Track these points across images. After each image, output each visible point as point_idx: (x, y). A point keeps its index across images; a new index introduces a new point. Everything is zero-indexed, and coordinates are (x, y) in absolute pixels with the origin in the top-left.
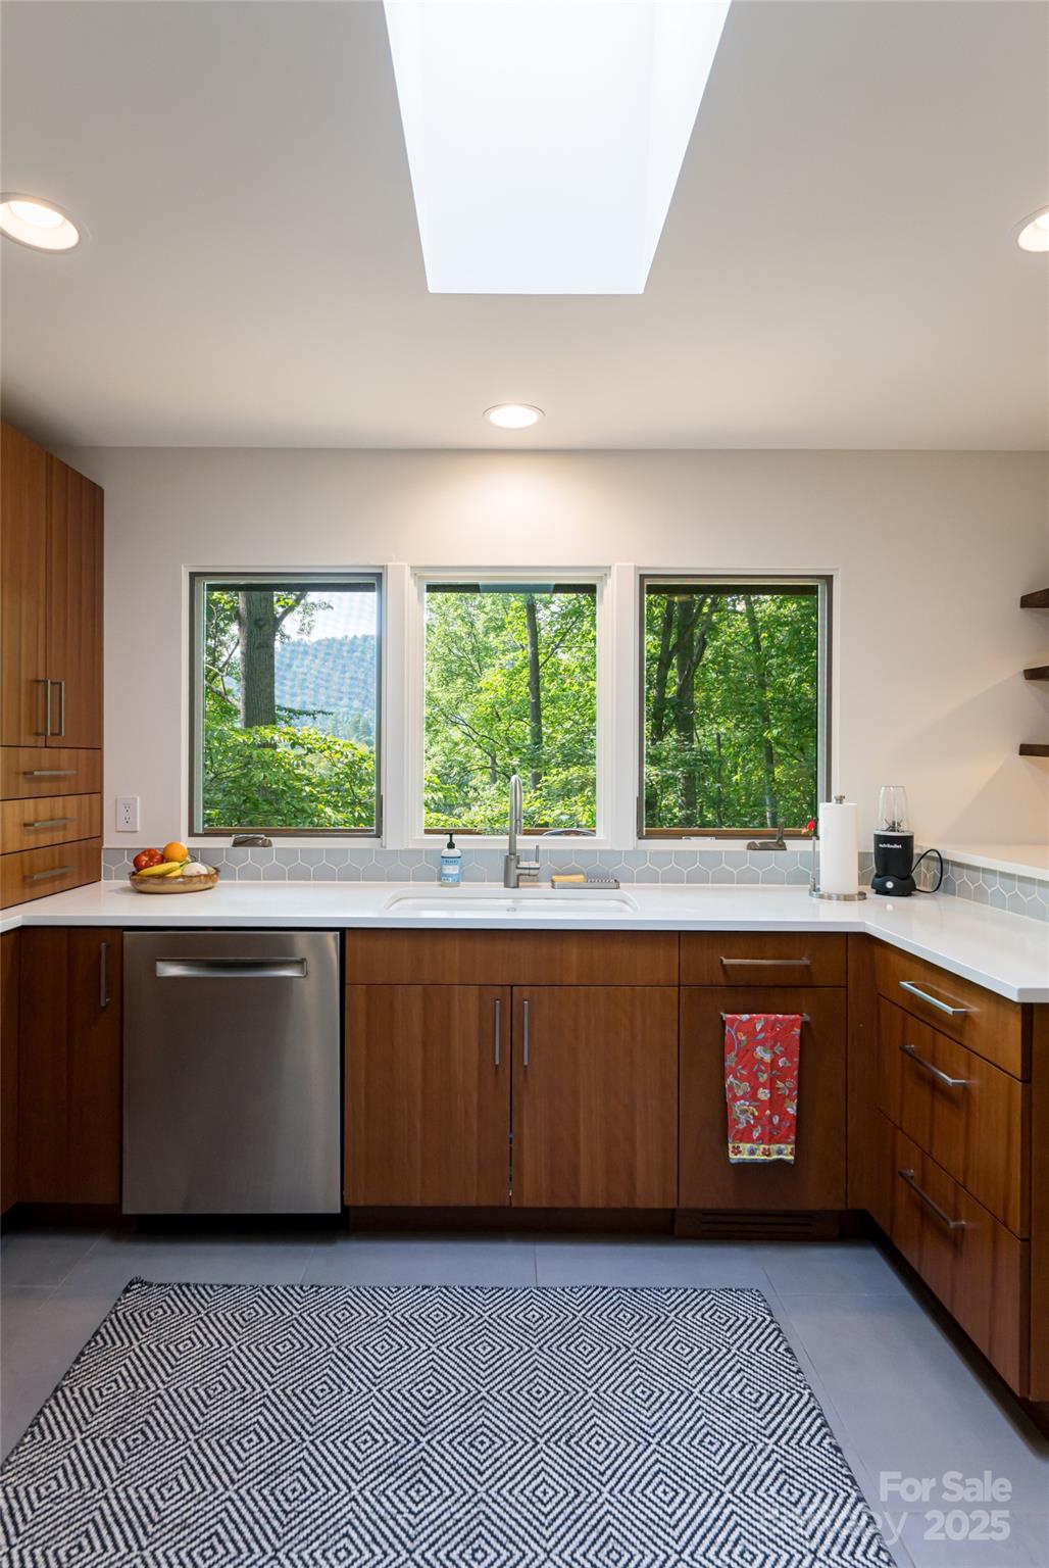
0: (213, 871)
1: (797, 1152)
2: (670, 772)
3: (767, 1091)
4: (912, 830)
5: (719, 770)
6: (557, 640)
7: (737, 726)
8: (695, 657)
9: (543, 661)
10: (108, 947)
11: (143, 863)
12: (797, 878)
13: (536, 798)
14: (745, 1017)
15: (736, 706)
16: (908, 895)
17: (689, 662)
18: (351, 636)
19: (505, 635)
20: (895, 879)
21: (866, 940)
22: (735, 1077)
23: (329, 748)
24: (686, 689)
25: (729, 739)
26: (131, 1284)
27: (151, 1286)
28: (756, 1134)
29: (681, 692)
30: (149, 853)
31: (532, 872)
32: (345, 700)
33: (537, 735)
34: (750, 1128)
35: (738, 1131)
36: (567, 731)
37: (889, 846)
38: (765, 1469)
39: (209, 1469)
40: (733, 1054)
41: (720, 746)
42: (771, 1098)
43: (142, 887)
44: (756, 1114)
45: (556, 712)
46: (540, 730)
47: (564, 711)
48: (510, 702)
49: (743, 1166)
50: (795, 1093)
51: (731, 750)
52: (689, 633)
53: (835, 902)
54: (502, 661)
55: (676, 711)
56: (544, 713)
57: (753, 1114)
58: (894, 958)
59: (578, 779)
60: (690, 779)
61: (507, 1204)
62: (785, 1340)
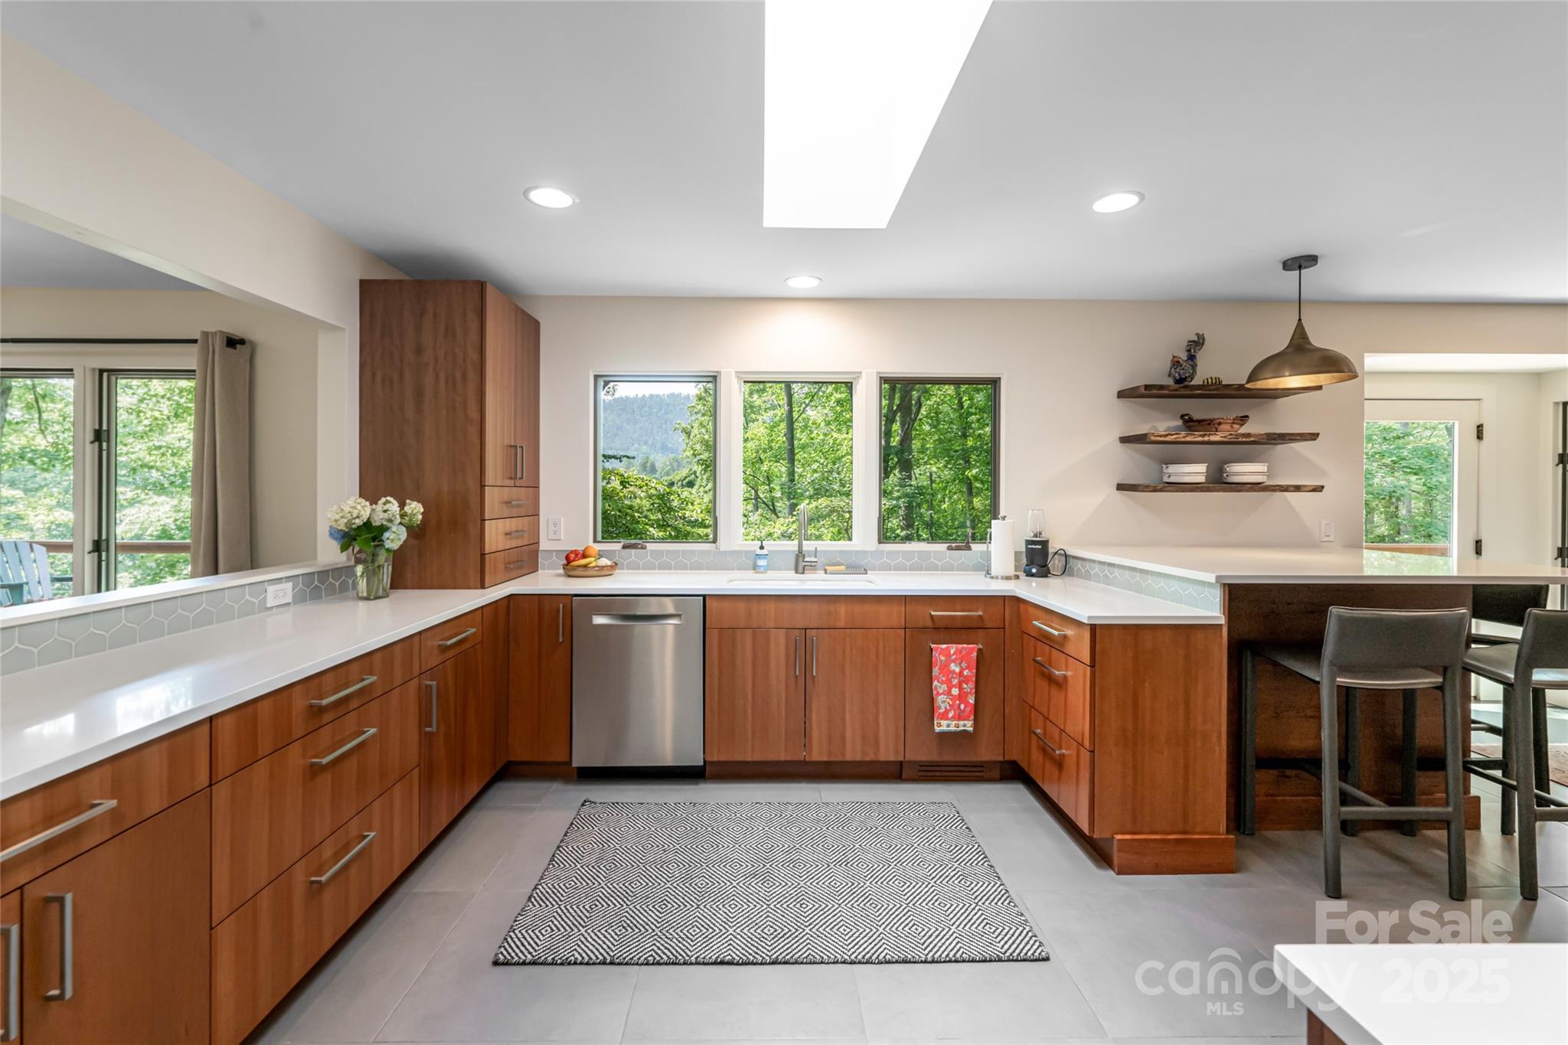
0: (614, 564)
1: (976, 724)
2: (894, 502)
3: (957, 690)
4: (1048, 536)
5: (932, 500)
6: (807, 401)
7: (945, 466)
8: (913, 416)
9: (797, 417)
10: (564, 607)
11: (572, 558)
12: (978, 568)
13: (794, 522)
14: (944, 646)
15: (945, 450)
16: (1046, 576)
17: (908, 419)
18: (640, 396)
19: (766, 396)
20: (1037, 567)
21: (1017, 600)
22: (938, 682)
23: (647, 485)
24: (906, 439)
25: (939, 477)
26: (585, 801)
27: (596, 803)
28: (951, 715)
29: (902, 442)
30: (576, 552)
31: (813, 564)
32: (636, 446)
33: (791, 473)
34: (947, 712)
35: (940, 713)
36: (815, 471)
37: (1034, 546)
38: (952, 874)
39: (654, 877)
40: (937, 668)
41: (932, 482)
42: (959, 694)
43: (572, 573)
44: (951, 703)
45: (806, 456)
46: (794, 470)
47: (812, 455)
48: (771, 448)
49: (943, 734)
50: (974, 691)
51: (941, 485)
52: (908, 397)
53: (1000, 581)
54: (764, 417)
55: (899, 456)
56: (797, 457)
57: (949, 703)
58: (1031, 610)
59: (826, 507)
60: (909, 508)
61: (803, 759)
62: (965, 824)
